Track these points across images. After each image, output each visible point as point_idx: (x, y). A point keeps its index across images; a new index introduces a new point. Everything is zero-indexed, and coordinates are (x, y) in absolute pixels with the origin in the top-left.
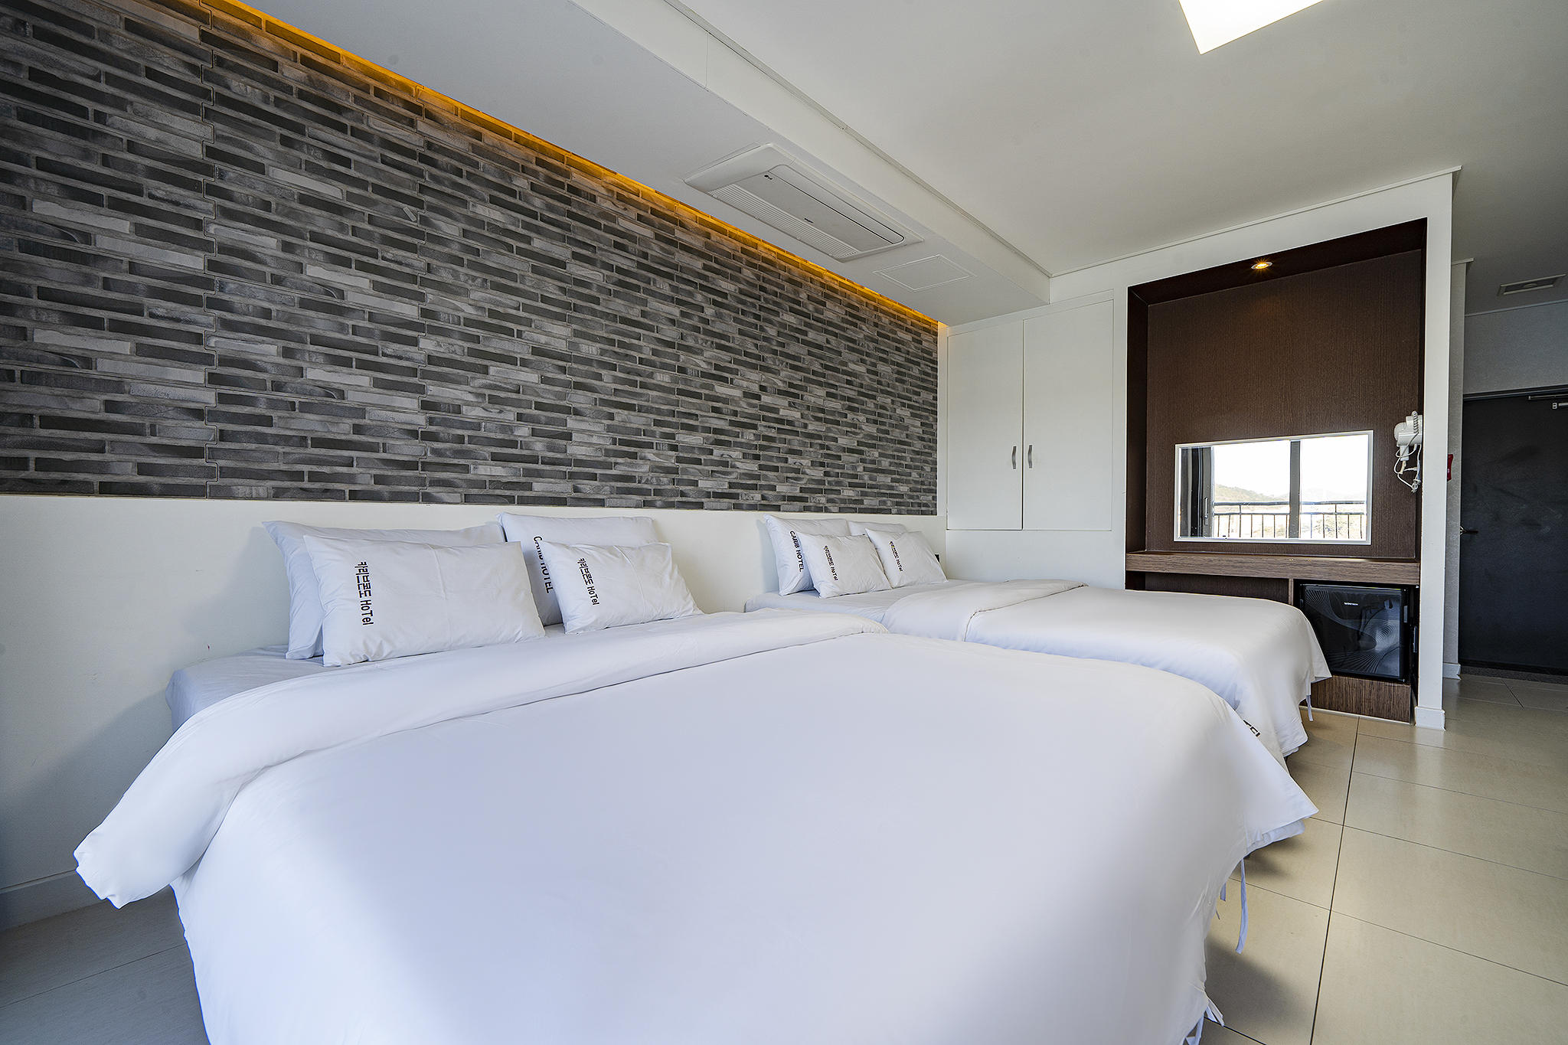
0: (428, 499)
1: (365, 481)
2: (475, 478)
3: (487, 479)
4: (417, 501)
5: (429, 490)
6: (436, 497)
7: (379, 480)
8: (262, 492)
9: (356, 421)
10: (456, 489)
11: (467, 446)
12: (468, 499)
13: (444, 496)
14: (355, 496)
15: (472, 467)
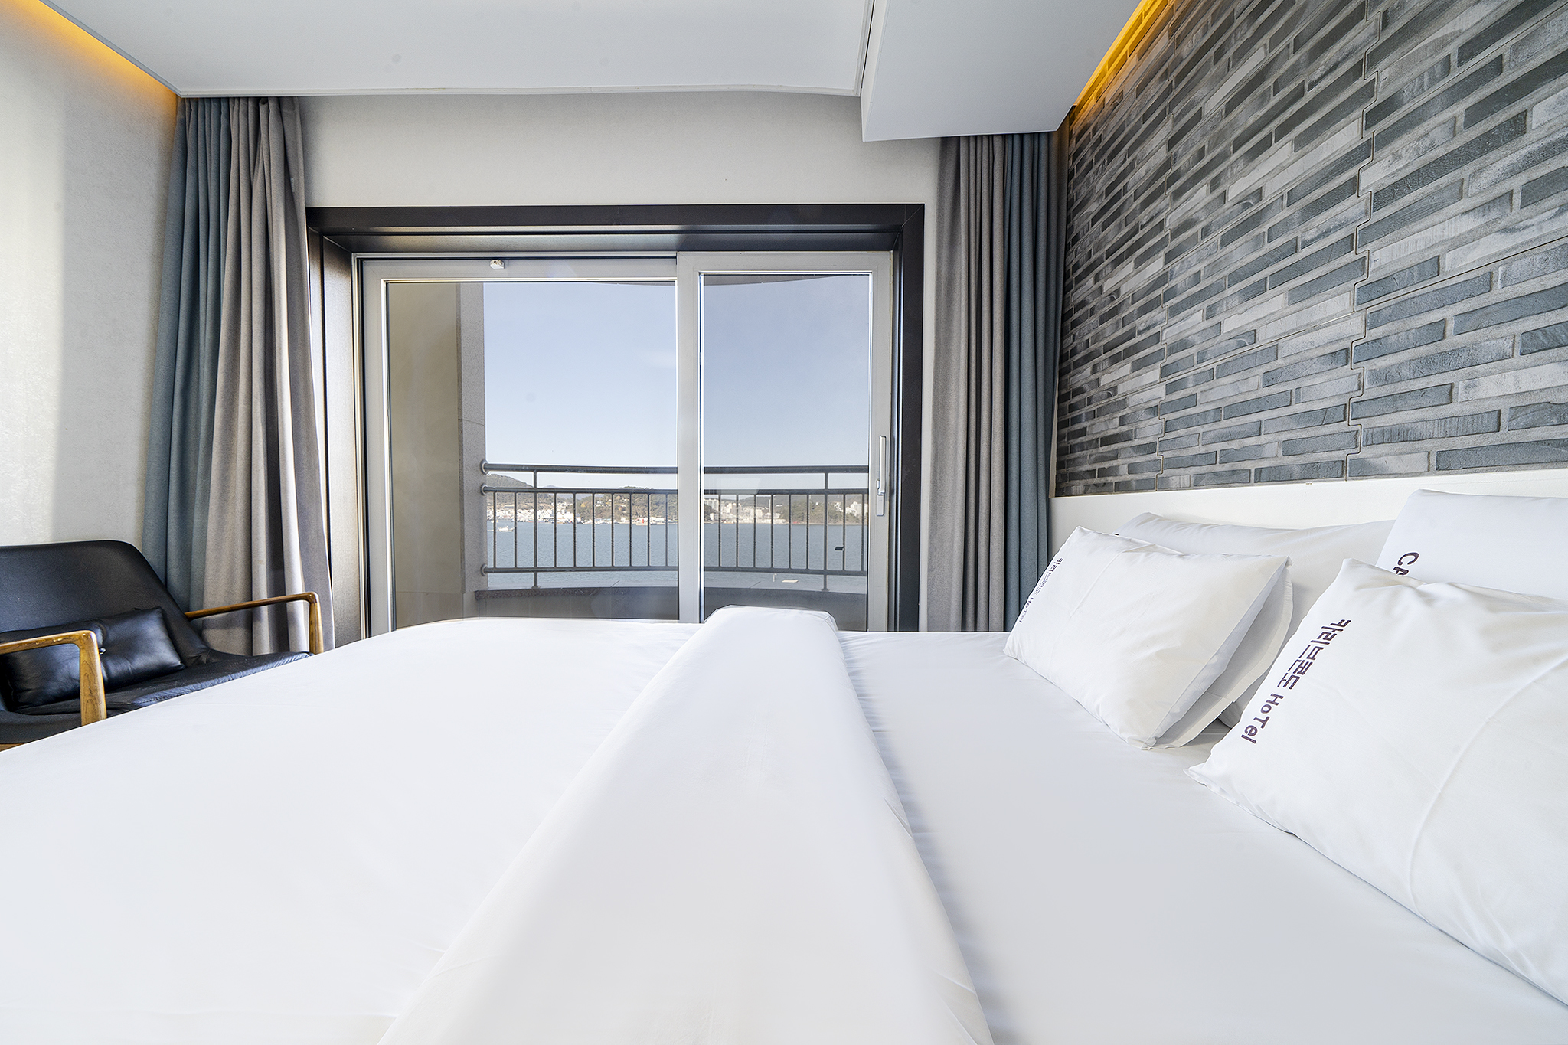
0: (1363, 470)
1: (1271, 451)
2: (1467, 409)
3: (1504, 406)
4: (1341, 475)
5: (1365, 453)
6: (1374, 467)
7: (1289, 448)
8: (1186, 480)
9: (1267, 368)
10: (1418, 445)
11: (1452, 341)
12: (1444, 463)
13: (1393, 463)
14: (1262, 477)
15: (1461, 386)
